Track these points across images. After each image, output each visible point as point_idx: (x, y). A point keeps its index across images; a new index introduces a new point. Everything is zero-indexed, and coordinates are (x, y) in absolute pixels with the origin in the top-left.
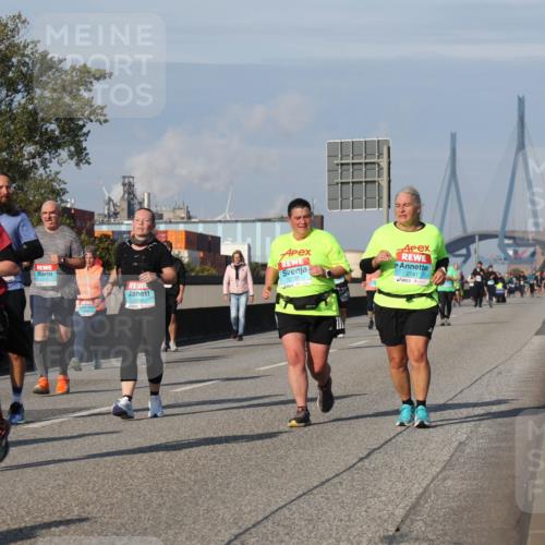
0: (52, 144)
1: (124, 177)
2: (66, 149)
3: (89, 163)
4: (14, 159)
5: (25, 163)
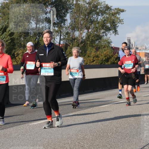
0: (108, 29)
1: (128, 38)
2: (112, 31)
3: (118, 34)
4: (98, 34)
5: (101, 35)
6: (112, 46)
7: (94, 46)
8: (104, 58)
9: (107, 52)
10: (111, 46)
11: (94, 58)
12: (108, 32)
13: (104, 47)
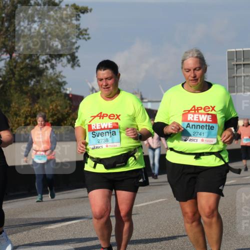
2: (65, 58)
3: (79, 66)
4: (34, 64)
5: (41, 66)
6: (68, 92)
7: (26, 90)
8: (50, 119)
9: (56, 106)
10: (64, 92)
11: (26, 118)
12: (56, 60)
13: (50, 94)
